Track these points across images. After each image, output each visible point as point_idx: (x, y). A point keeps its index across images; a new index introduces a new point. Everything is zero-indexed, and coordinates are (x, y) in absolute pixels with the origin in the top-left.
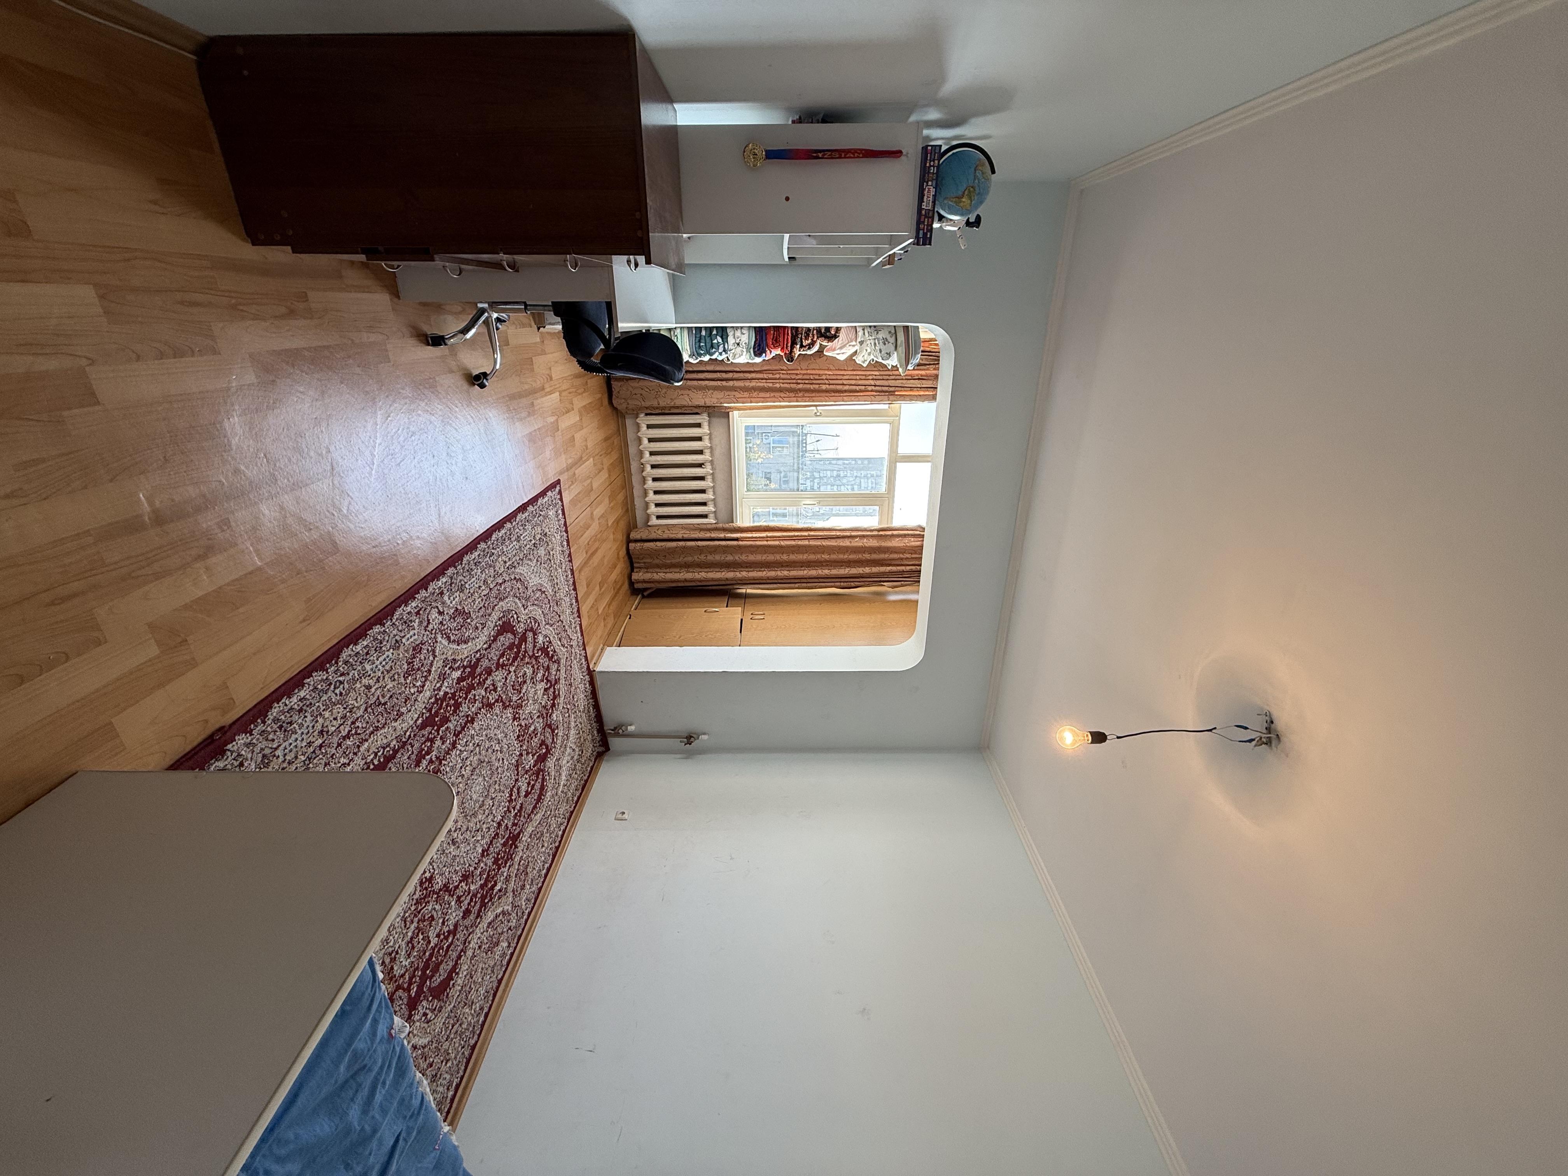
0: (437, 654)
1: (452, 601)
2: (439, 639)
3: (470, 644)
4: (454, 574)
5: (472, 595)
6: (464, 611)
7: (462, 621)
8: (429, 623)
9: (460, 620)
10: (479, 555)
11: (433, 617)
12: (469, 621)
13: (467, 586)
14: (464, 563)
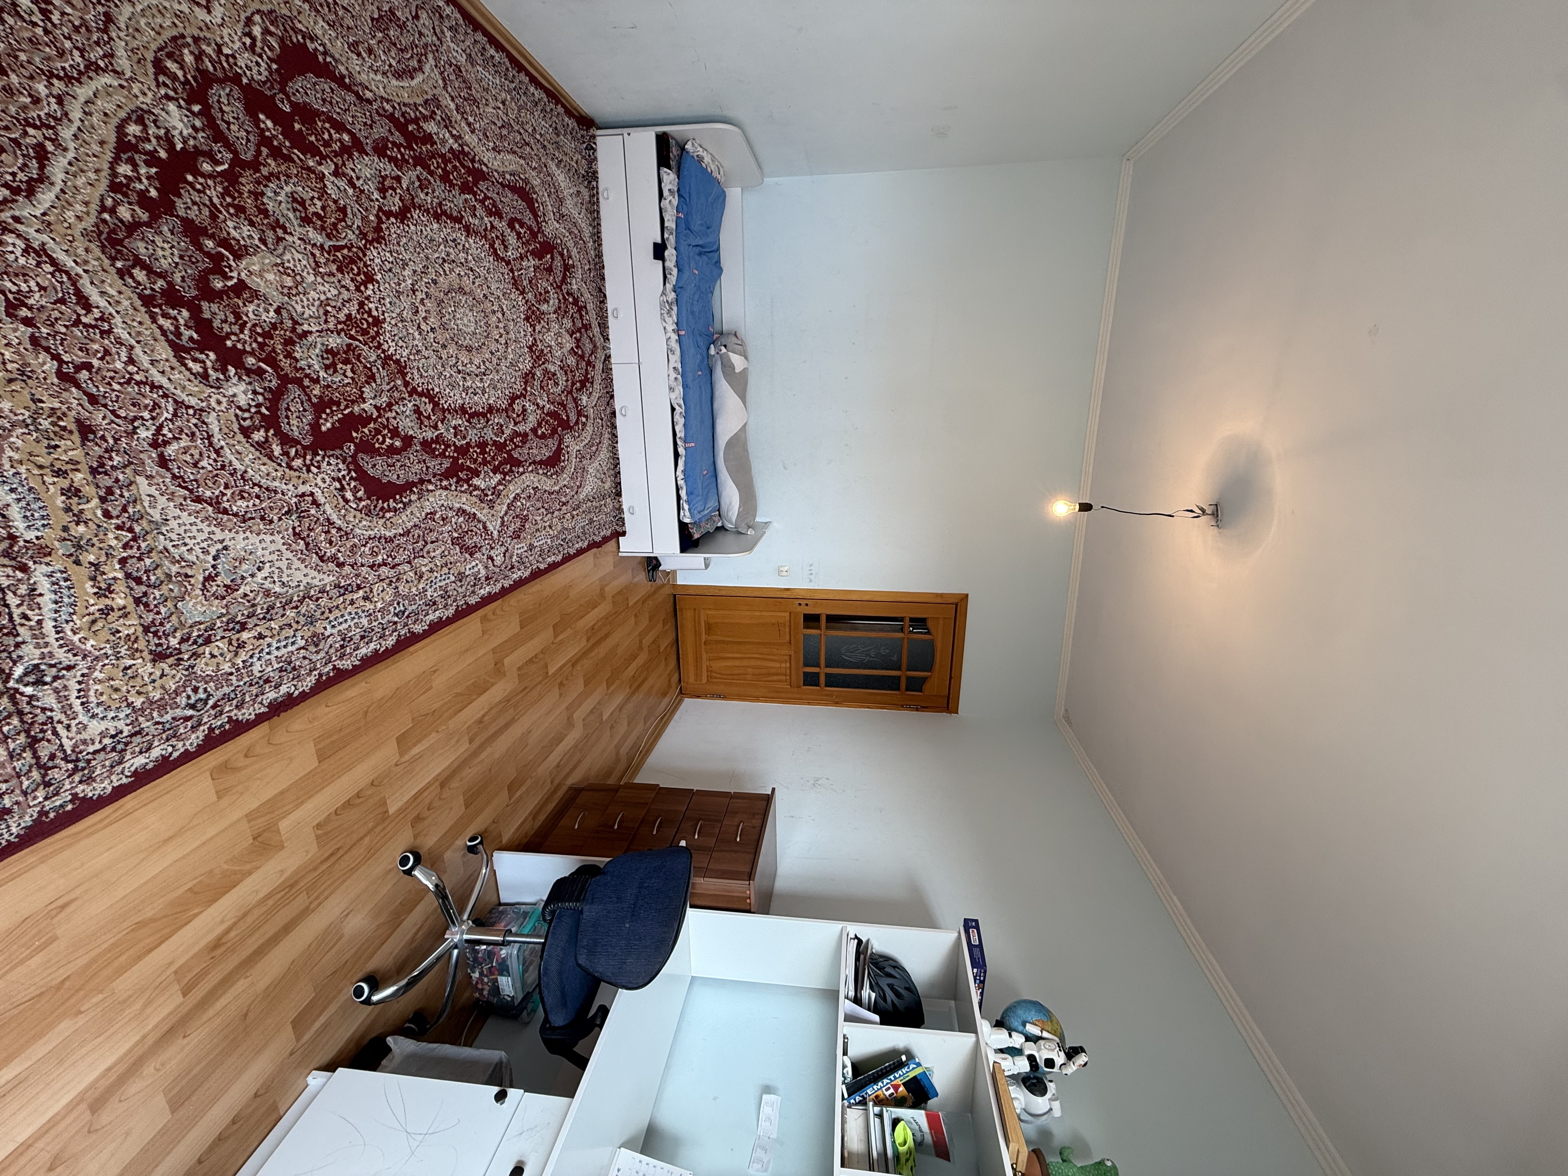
0: (500, 520)
1: (476, 566)
2: (495, 533)
3: (457, 505)
4: (469, 596)
5: (446, 565)
6: (461, 548)
7: (466, 538)
8: (504, 554)
9: (470, 543)
10: (427, 614)
11: (499, 558)
12: (455, 535)
13: (453, 578)
14: (454, 608)
